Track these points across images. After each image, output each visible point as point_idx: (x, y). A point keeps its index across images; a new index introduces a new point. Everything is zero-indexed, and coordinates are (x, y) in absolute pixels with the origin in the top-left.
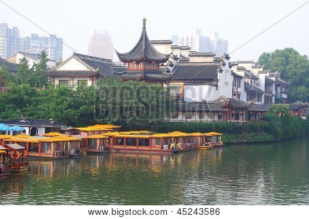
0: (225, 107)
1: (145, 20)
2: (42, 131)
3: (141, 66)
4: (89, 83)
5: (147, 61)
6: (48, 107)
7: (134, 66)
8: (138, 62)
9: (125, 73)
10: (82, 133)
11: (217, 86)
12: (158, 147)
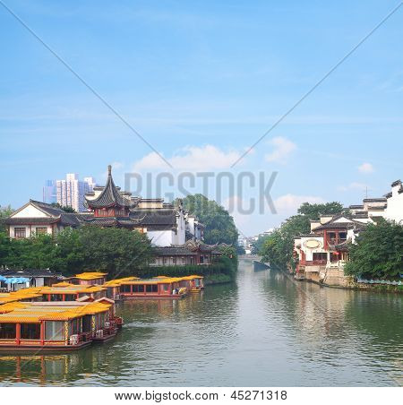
0: (195, 251)
1: (110, 167)
2: (40, 282)
3: (111, 212)
4: (49, 231)
5: (117, 207)
6: (37, 257)
7: (102, 213)
8: (108, 209)
9: (94, 220)
10: (82, 282)
11: (175, 231)
12: (166, 293)
